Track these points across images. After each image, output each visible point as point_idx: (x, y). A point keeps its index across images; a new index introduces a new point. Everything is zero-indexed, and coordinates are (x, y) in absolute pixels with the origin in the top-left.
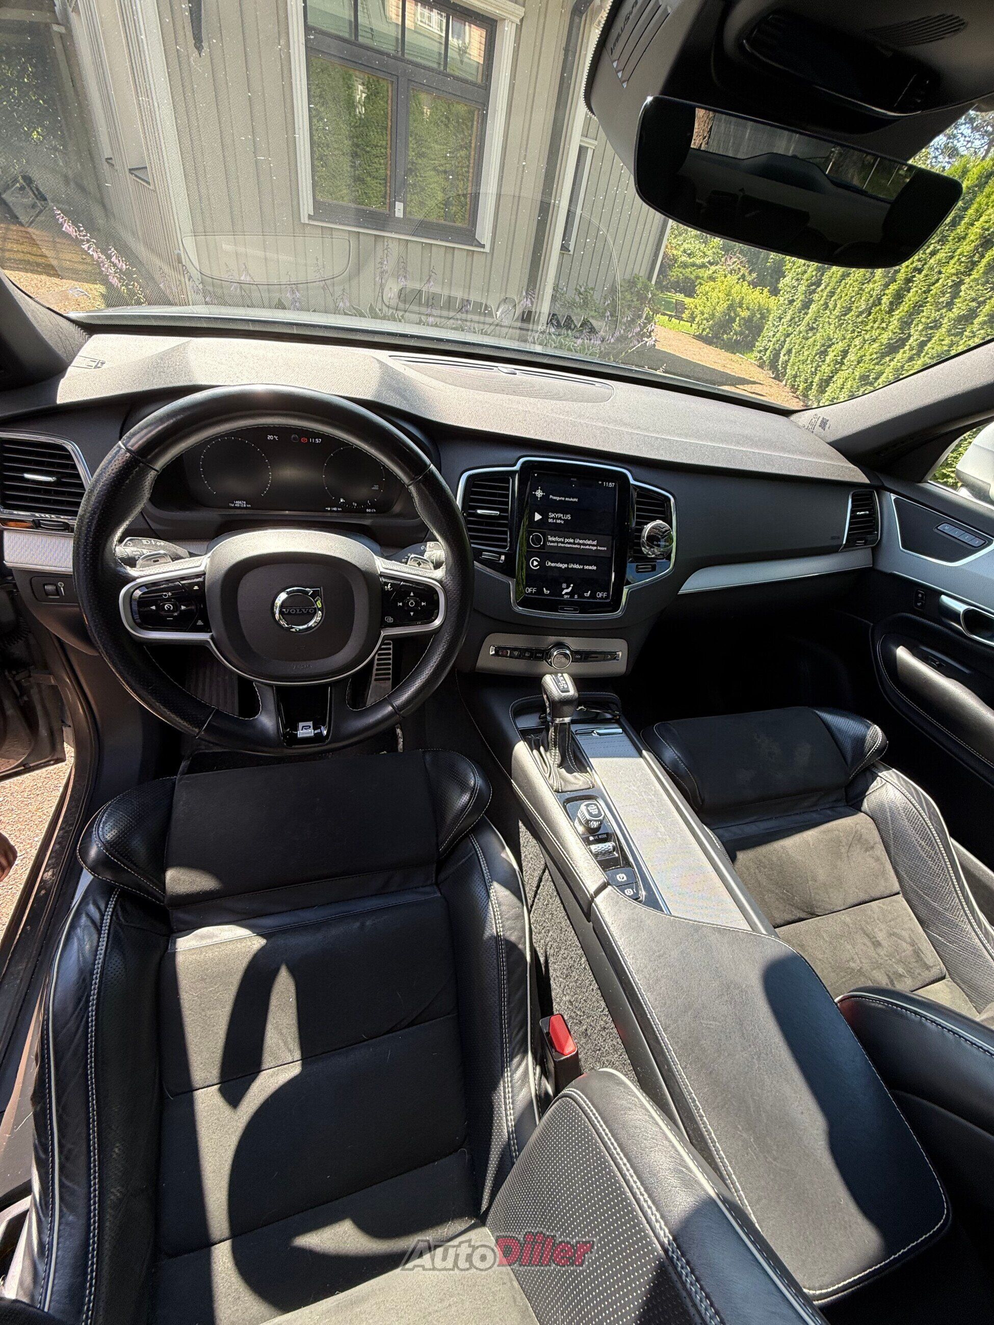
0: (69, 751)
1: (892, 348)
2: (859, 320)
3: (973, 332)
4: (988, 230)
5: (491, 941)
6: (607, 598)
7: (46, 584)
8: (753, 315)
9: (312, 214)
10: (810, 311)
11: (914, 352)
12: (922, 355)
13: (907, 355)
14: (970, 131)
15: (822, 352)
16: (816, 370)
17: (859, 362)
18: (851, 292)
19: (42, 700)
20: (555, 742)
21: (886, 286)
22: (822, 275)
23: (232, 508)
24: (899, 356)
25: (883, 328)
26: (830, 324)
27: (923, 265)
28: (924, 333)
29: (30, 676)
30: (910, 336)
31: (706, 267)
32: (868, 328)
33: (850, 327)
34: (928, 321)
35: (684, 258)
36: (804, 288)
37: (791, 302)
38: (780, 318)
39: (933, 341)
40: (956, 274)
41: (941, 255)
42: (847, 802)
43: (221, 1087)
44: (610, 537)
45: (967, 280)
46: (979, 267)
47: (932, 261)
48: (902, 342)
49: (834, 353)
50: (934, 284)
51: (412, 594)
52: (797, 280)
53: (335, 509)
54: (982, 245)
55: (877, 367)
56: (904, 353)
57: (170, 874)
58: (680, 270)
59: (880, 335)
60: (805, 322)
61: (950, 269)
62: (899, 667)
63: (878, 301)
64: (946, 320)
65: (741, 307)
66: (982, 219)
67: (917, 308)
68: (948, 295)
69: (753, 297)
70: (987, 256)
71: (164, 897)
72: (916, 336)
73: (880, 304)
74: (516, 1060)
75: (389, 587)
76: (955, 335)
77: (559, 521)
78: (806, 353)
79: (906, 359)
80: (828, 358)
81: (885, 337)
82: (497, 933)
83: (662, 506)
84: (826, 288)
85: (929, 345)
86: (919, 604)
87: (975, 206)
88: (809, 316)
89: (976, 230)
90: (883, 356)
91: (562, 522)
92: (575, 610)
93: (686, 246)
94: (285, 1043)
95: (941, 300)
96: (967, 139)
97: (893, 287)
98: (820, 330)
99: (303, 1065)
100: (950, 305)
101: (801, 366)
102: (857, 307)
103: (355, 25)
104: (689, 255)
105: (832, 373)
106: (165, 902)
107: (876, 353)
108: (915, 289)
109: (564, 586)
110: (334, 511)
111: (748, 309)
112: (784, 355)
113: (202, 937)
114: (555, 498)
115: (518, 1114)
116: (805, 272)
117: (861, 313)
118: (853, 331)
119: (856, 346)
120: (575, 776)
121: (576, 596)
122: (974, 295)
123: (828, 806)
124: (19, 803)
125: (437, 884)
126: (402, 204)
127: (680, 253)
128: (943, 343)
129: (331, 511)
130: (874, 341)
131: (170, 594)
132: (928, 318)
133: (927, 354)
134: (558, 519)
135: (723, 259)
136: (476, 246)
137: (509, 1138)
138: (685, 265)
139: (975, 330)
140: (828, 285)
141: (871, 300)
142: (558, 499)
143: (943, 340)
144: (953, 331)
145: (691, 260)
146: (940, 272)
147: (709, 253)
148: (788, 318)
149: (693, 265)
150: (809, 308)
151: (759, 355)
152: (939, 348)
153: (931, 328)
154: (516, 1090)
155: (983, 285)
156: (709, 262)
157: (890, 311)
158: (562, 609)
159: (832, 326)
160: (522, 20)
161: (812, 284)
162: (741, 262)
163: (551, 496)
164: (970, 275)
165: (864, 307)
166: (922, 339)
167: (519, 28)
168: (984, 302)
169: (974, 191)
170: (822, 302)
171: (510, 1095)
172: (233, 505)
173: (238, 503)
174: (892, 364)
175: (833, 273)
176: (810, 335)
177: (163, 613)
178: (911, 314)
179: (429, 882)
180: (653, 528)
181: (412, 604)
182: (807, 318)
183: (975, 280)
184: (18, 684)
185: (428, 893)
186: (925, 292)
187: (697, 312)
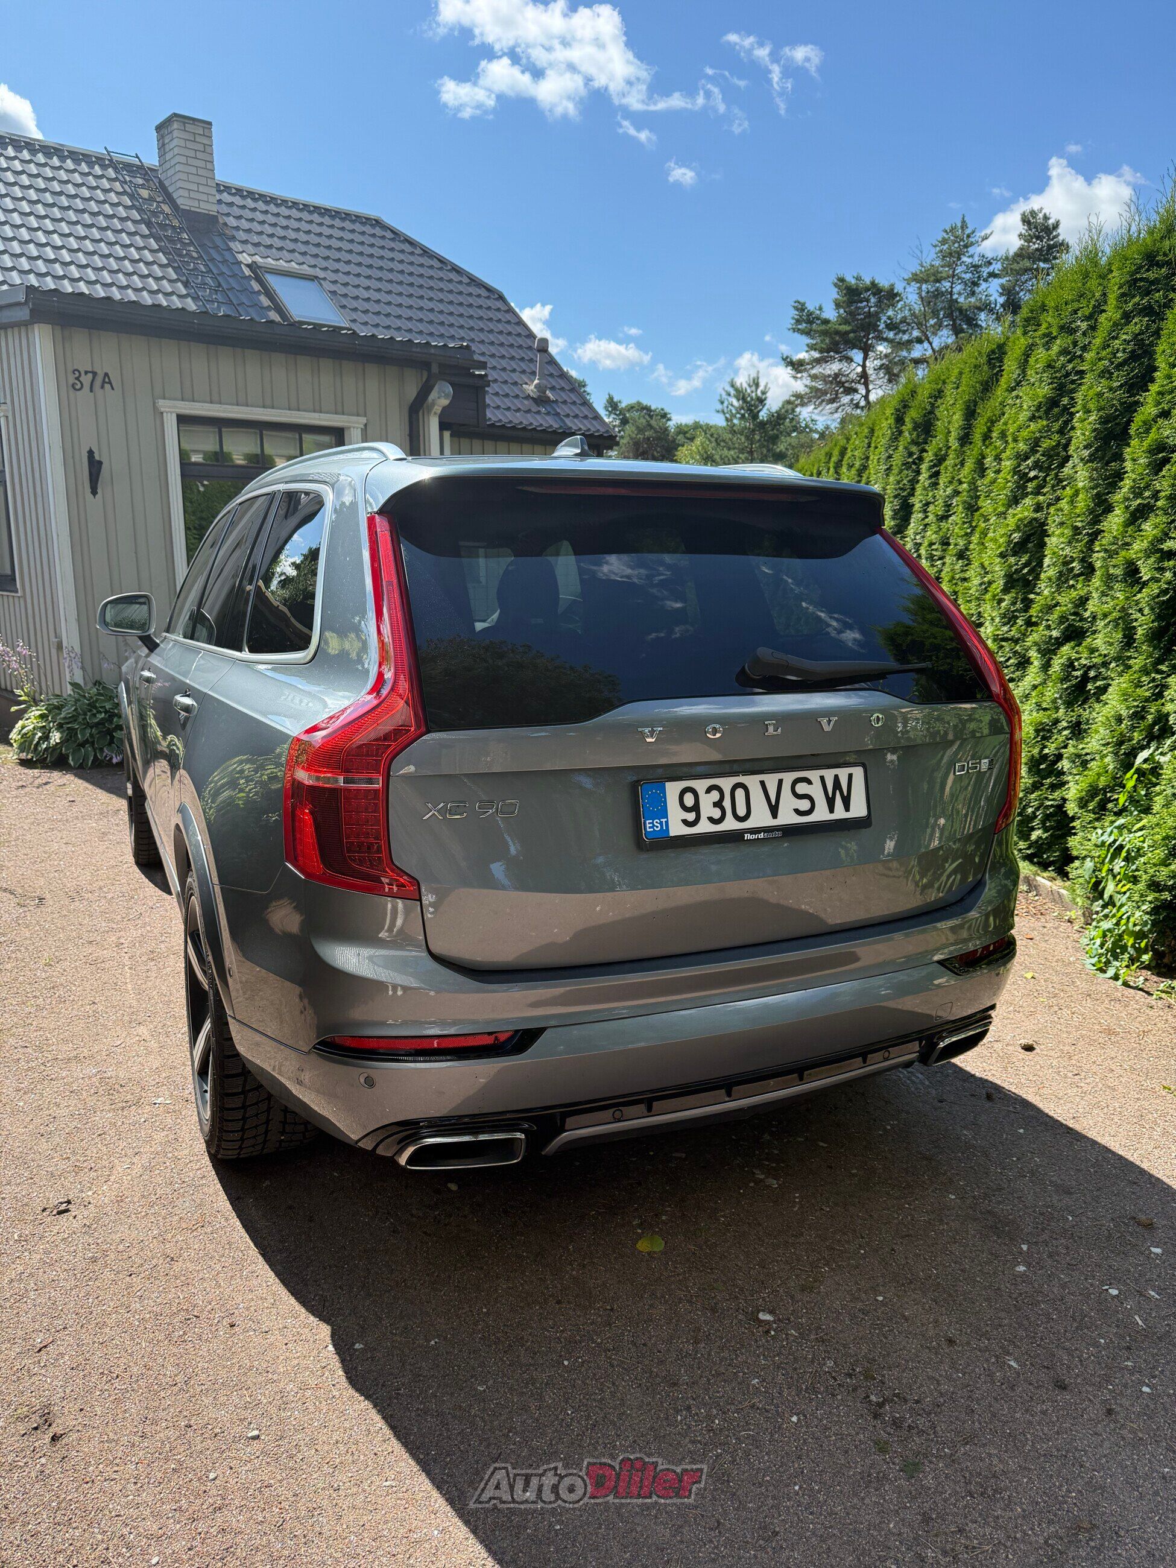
167: (364, 430)
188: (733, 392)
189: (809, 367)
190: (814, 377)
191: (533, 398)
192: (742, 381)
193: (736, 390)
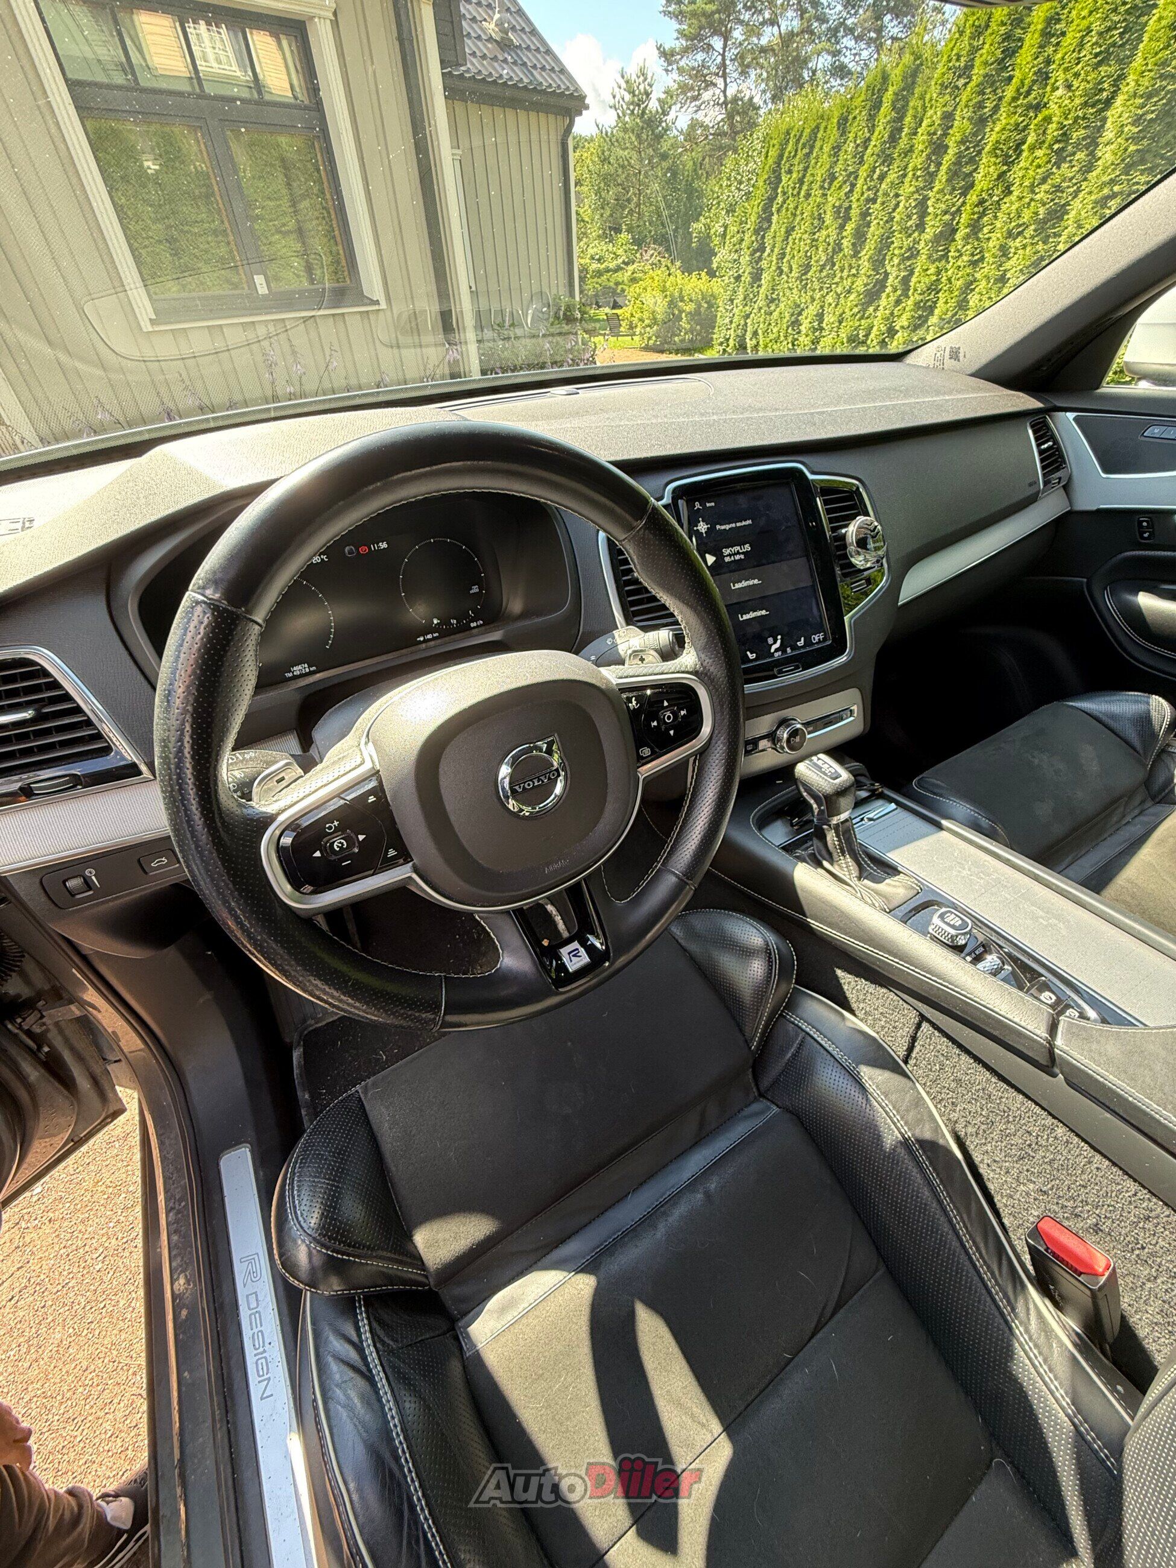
0: (129, 1096)
1: (872, 296)
2: (824, 274)
3: (958, 251)
4: (935, 133)
5: (899, 1150)
6: (825, 639)
7: (67, 880)
8: (699, 306)
9: (154, 317)
10: (763, 282)
11: (899, 292)
12: (910, 293)
13: (892, 299)
14: (853, 42)
15: (793, 323)
16: (793, 345)
17: (840, 322)
18: (804, 247)
19: (66, 1040)
20: (842, 849)
21: (842, 227)
22: (763, 237)
23: (290, 679)
24: (883, 302)
25: (854, 275)
26: (791, 289)
27: (875, 194)
28: (902, 267)
29: (42, 1017)
30: (887, 274)
31: (622, 269)
32: (836, 280)
33: (816, 285)
34: (903, 251)
35: (595, 266)
36: (748, 258)
37: (738, 278)
38: (732, 301)
39: (917, 274)
40: (917, 191)
41: (892, 176)
42: (1153, 799)
43: (638, 1530)
44: (804, 559)
45: (931, 194)
46: (939, 176)
47: (883, 186)
48: (881, 285)
49: (809, 320)
50: (894, 210)
51: (666, 704)
52: (736, 251)
53: (429, 636)
54: (933, 153)
55: (863, 322)
56: (888, 296)
57: (421, 1238)
58: (596, 280)
59: (853, 283)
60: (762, 296)
61: (907, 188)
62: (1149, 619)
63: (838, 248)
64: (922, 244)
65: (682, 300)
66: (924, 124)
67: (885, 243)
68: (915, 217)
69: (692, 285)
70: (944, 162)
71: (426, 1277)
72: (894, 271)
73: (841, 250)
74: (1020, 1308)
75: (634, 703)
76: (939, 260)
77: (737, 557)
78: (775, 330)
79: (893, 303)
80: (802, 328)
81: (860, 284)
82: (903, 1136)
83: (851, 498)
84: (772, 251)
85: (914, 279)
86: (1146, 535)
87: (911, 112)
88: (764, 287)
89: (922, 137)
90: (865, 306)
91: (742, 557)
92: (797, 667)
93: (591, 251)
94: (693, 1416)
95: (909, 224)
96: (853, 52)
97: (850, 227)
98: (783, 299)
99: (730, 1437)
100: (921, 227)
101: (775, 347)
102: (817, 261)
103: (128, 67)
104: (599, 260)
105: (813, 343)
106: (432, 1283)
107: (856, 306)
108: (875, 222)
109: (770, 640)
110: (429, 640)
111: (691, 300)
112: (751, 339)
113: (503, 1310)
114: (723, 527)
115: (1067, 1383)
116: (742, 240)
117: (823, 267)
118: (821, 289)
119: (830, 304)
120: (889, 885)
121: (789, 650)
122: (943, 207)
123: (1137, 812)
124: (67, 1185)
125: (761, 1095)
126: (262, 277)
127: (588, 261)
128: (929, 272)
129: (425, 641)
130: (849, 292)
131: (336, 823)
132: (901, 248)
133: (915, 290)
134: (735, 554)
135: (638, 255)
136: (366, 305)
137: (1074, 1424)
138: (599, 273)
139: (959, 247)
140: (774, 246)
141: (830, 248)
142: (727, 527)
143: (927, 270)
144: (935, 256)
145: (603, 266)
146: (897, 195)
147: (620, 252)
148: (741, 297)
149: (608, 270)
150: (760, 280)
151: (721, 348)
152: (927, 280)
153: (908, 258)
154: (1045, 1350)
155: (951, 194)
156: (624, 262)
157: (856, 255)
158: (780, 672)
159: (795, 291)
160: (335, 14)
161: (755, 251)
162: (659, 253)
163: (718, 527)
164: (931, 189)
165: (824, 258)
166: (903, 274)
167: (335, 24)
168: (959, 210)
169: (903, 96)
170: (774, 268)
171: (1040, 1359)
172: (290, 675)
173: (297, 670)
174: (878, 314)
175: (775, 232)
176: (772, 308)
177: (333, 858)
178: (881, 250)
179: (751, 1097)
180: (860, 528)
181: (669, 718)
182: (762, 290)
183: (941, 191)
184: (29, 1033)
185: (762, 1112)
186: (887, 222)
187: (635, 320)
188: (624, 85)
189: (679, 57)
190: (681, 71)
191: (496, 41)
192: (632, 71)
193: (627, 82)
